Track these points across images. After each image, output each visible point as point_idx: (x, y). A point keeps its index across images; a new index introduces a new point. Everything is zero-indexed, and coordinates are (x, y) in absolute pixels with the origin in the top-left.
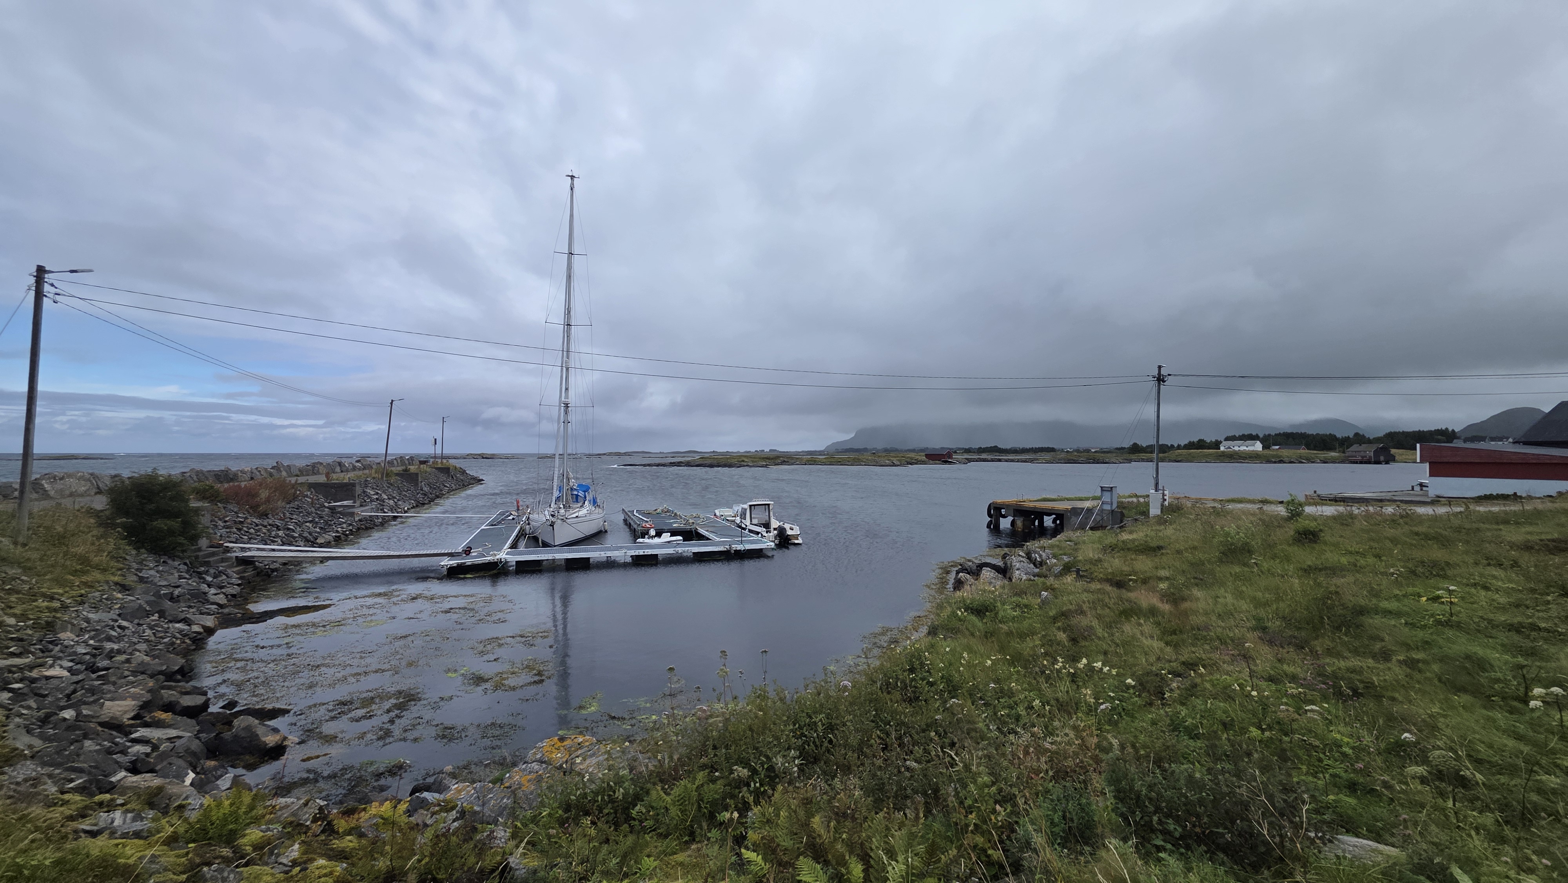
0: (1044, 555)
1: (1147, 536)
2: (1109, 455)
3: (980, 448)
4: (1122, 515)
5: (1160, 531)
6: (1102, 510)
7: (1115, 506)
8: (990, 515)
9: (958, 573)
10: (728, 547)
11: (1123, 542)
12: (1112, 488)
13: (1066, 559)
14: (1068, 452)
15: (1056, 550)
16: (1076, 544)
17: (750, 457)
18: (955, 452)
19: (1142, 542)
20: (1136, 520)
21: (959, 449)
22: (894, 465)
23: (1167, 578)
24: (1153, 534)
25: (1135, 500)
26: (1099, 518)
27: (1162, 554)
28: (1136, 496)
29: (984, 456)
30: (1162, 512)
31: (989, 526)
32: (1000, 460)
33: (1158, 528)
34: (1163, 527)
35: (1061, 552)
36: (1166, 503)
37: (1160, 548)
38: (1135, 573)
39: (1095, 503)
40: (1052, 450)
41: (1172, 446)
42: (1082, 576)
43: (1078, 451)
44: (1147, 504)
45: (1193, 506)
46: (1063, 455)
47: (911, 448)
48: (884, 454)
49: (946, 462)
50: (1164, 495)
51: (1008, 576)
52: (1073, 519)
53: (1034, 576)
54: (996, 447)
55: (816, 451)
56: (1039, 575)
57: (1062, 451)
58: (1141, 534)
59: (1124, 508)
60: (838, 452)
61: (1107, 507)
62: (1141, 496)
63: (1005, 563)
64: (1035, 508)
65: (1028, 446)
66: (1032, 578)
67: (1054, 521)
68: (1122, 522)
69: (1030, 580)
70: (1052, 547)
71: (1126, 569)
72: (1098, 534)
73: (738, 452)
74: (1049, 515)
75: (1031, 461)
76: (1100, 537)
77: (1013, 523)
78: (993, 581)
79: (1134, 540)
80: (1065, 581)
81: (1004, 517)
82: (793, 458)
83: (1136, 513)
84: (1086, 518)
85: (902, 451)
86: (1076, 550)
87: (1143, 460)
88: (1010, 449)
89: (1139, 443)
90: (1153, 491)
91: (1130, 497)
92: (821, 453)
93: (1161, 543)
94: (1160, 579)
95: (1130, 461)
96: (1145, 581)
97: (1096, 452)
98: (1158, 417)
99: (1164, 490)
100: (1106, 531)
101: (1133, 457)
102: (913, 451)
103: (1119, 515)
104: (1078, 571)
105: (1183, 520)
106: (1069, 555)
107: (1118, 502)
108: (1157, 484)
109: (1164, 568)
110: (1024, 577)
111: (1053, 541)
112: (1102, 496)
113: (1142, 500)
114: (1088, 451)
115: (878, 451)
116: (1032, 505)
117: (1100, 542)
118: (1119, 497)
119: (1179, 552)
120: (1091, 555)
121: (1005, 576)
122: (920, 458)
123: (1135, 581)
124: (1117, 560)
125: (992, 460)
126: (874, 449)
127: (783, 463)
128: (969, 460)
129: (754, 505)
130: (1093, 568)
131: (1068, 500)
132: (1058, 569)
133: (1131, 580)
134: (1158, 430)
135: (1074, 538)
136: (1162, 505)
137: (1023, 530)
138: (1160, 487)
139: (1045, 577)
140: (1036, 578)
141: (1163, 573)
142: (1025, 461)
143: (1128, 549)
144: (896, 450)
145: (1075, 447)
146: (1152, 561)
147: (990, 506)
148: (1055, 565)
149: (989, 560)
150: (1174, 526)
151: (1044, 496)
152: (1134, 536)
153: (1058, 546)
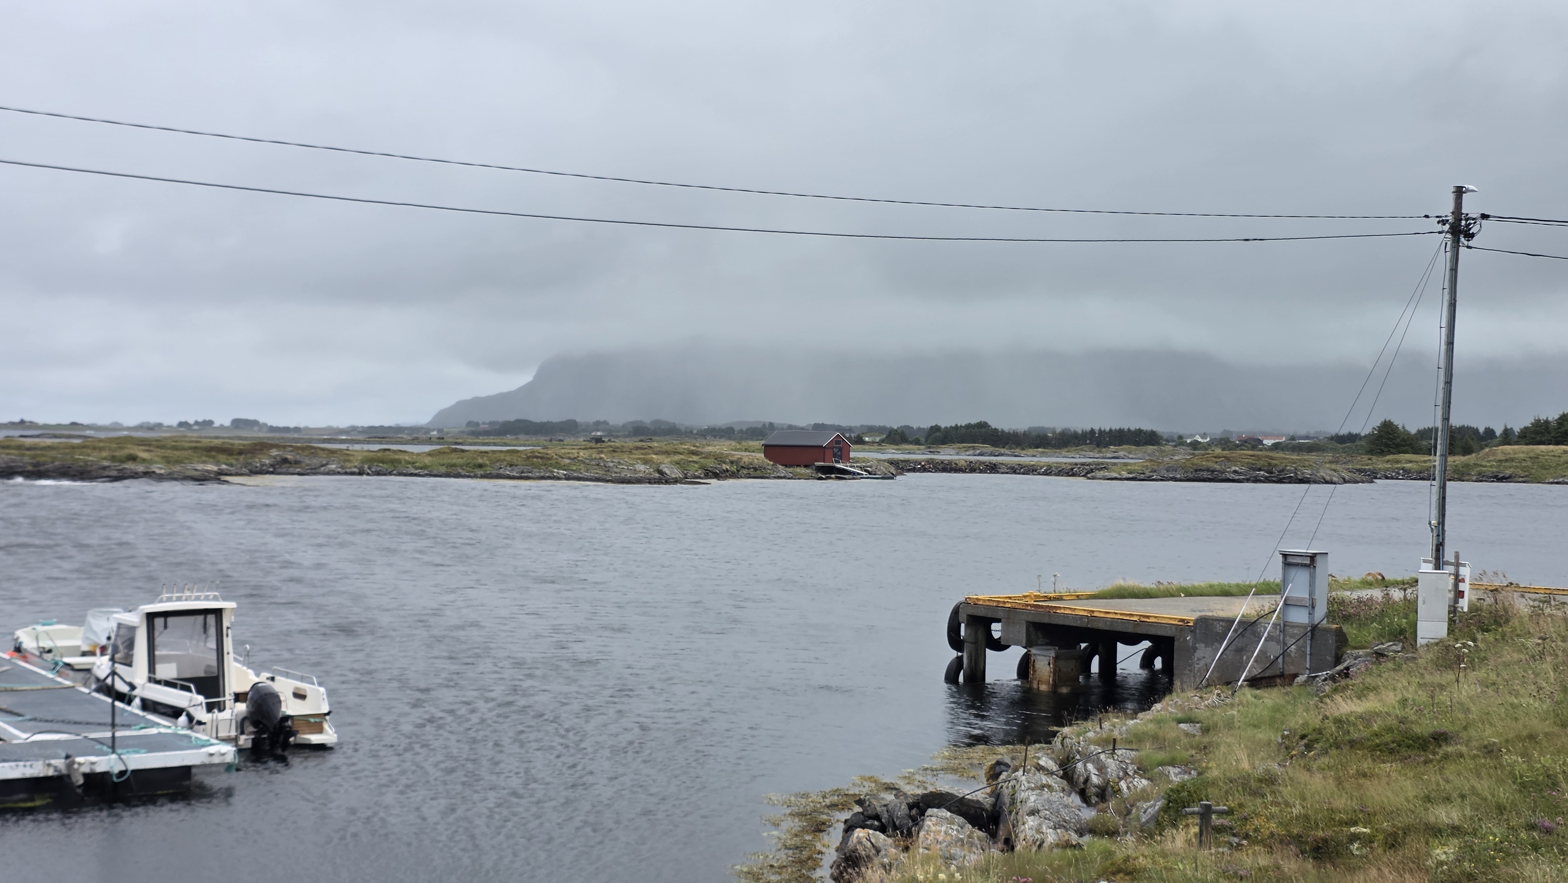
0: (1112, 765)
1: (1404, 702)
2: (1313, 457)
3: (935, 429)
4: (1342, 639)
5: (1442, 687)
6: (1284, 627)
7: (1321, 610)
8: (955, 641)
9: (849, 828)
10: (60, 763)
11: (1338, 721)
12: (1313, 557)
13: (1175, 776)
14: (1195, 445)
15: (1148, 750)
16: (1206, 730)
17: (158, 444)
18: (859, 441)
19: (1392, 722)
20: (1380, 655)
21: (871, 430)
22: (662, 479)
23: (1456, 830)
24: (1423, 696)
25: (1377, 594)
26: (1275, 650)
27: (1446, 757)
28: (1383, 583)
29: (947, 454)
30: (1450, 631)
31: (951, 677)
32: (993, 468)
33: (1437, 678)
34: (1450, 676)
35: (1161, 756)
36: (1464, 604)
37: (1440, 738)
38: (1369, 818)
39: (1266, 603)
40: (1148, 438)
41: (1490, 433)
42: (1220, 830)
43: (1224, 442)
44: (1411, 607)
45: (1536, 614)
46: (1181, 456)
47: (721, 421)
48: (631, 443)
49: (828, 472)
50: (1458, 580)
51: (1002, 834)
52: (1202, 651)
53: (1081, 833)
54: (983, 425)
55: (399, 429)
56: (1092, 830)
57: (1180, 441)
58: (1391, 698)
59: (1347, 618)
60: (476, 432)
61: (1299, 617)
62: (1395, 584)
63: (997, 795)
64: (1092, 618)
65: (1081, 424)
66: (1074, 838)
67: (1147, 661)
68: (1338, 660)
69: (1068, 845)
70: (1136, 740)
71: (1341, 802)
72: (1271, 697)
73: (116, 427)
74: (1132, 639)
75: (1088, 472)
76: (1276, 709)
77: (1025, 668)
78: (955, 850)
79: (1366, 718)
80: (1168, 846)
81: (999, 646)
82: (313, 451)
83: (1381, 636)
84: (1240, 651)
85: (688, 434)
86: (1205, 749)
87: (1408, 475)
88: (1026, 435)
89: (1398, 422)
90: (1428, 568)
91: (1367, 584)
92: (416, 435)
93: (1444, 726)
94: (1435, 832)
95: (1371, 476)
96: (1393, 842)
97: (1276, 447)
98: (1450, 343)
99: (1457, 565)
100: (1294, 689)
101: (1380, 463)
102: (727, 433)
103: (1331, 640)
104: (1206, 814)
105: (1509, 654)
106: (1186, 764)
107: (1331, 602)
108: (1439, 547)
109: (1448, 799)
110: (1051, 837)
111: (1142, 722)
112: (1285, 581)
113: (1397, 594)
114: (1254, 443)
115: (613, 432)
116: (1081, 608)
117: (1273, 723)
118: (1334, 584)
119: (1490, 751)
120: (1245, 765)
121: (993, 835)
122: (746, 457)
123: (1367, 841)
124: (1318, 778)
125: (972, 468)
126: (598, 425)
127: (281, 467)
128: (902, 467)
129: (166, 614)
130: (1252, 805)
131: (1190, 593)
132: (1150, 808)
133: (1354, 837)
134: (1448, 383)
135: (1201, 713)
136: (1453, 610)
137: (1055, 685)
138: (1449, 556)
139: (1112, 833)
140: (1087, 838)
141: (1445, 815)
142: (1070, 472)
143: (1353, 744)
144: (671, 431)
145: (1217, 430)
146: (1418, 777)
147: (956, 612)
148: (1144, 796)
149: (945, 785)
150: (1481, 674)
151: (1120, 582)
152: (1370, 704)
153: (1155, 738)
